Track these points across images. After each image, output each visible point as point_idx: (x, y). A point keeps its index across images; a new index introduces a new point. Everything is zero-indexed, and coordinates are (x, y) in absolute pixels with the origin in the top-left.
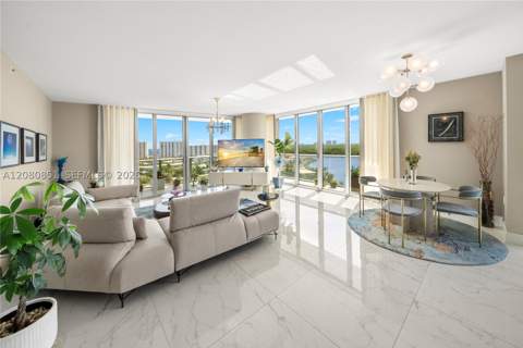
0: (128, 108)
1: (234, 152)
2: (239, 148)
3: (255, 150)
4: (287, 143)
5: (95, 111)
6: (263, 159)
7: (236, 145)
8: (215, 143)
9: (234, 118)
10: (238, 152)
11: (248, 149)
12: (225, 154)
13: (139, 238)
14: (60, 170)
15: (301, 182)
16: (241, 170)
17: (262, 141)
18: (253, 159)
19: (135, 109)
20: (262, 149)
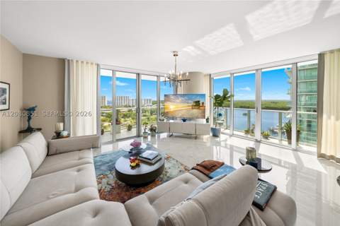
0: (92, 64)
1: (179, 105)
2: (182, 102)
3: (197, 104)
4: (225, 98)
5: (63, 65)
6: (204, 112)
7: (180, 99)
10: (182, 105)
11: (191, 103)
12: (172, 107)
14: (29, 118)
15: (235, 132)
16: (184, 120)
17: (204, 96)
18: (196, 111)
19: (98, 65)
20: (203, 103)
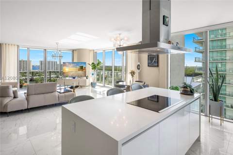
0: (14, 45)
1: (71, 69)
2: (73, 67)
3: (82, 68)
4: (98, 64)
6: (85, 73)
7: (72, 65)
8: (62, 63)
9: (73, 51)
10: (73, 68)
11: (78, 67)
12: (66, 69)
13: (15, 97)
15: (106, 85)
16: (74, 78)
17: (85, 63)
18: (81, 72)
19: (18, 46)
20: (85, 68)
